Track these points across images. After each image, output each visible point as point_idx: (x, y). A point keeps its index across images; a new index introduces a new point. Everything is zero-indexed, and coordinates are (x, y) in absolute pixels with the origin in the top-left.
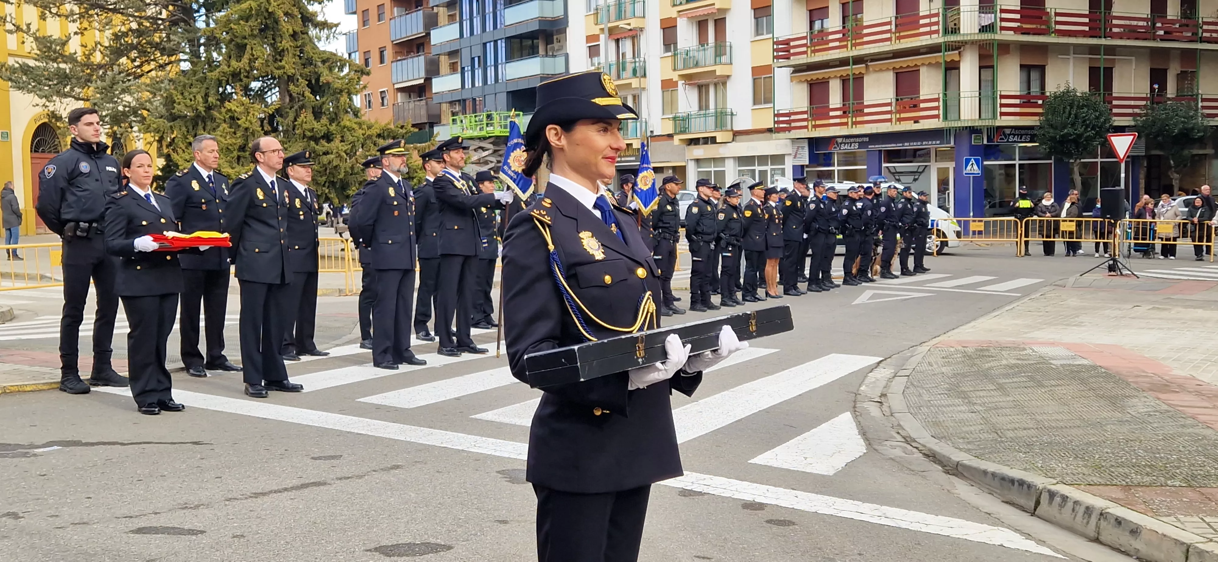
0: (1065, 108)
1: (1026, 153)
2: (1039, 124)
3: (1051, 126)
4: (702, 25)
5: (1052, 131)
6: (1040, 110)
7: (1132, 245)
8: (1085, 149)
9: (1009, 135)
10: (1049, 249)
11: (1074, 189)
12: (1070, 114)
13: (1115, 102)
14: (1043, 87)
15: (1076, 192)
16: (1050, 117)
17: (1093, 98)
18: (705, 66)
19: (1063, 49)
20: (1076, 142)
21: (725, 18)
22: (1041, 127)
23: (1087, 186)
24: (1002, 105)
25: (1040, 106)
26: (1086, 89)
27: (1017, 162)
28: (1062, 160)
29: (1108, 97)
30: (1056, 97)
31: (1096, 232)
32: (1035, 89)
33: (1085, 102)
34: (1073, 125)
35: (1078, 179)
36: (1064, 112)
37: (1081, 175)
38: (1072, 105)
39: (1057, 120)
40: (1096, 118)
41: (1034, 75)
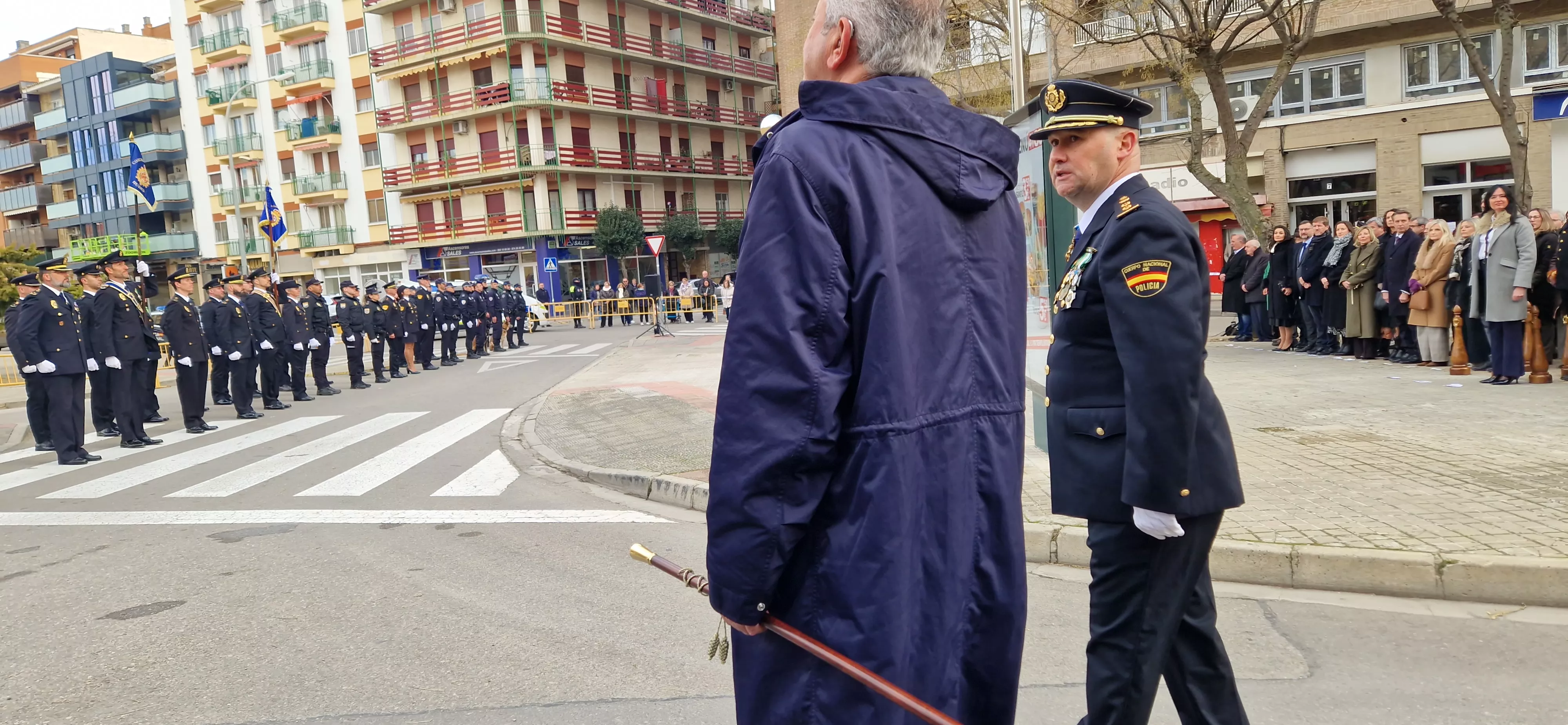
0: (611, 220)
1: (586, 253)
2: (594, 232)
3: (603, 233)
4: (317, 157)
5: (604, 237)
6: (594, 222)
7: (667, 315)
8: (628, 249)
9: (576, 241)
11: (623, 278)
12: (615, 224)
13: (644, 215)
14: (594, 205)
15: (624, 280)
16: (602, 226)
17: (629, 212)
18: (323, 191)
19: (607, 178)
20: (622, 243)
21: (337, 152)
22: (596, 234)
24: (567, 219)
25: (594, 219)
26: (624, 207)
27: (582, 261)
28: (613, 258)
29: (639, 213)
30: (604, 212)
31: (642, 307)
32: (589, 207)
33: (624, 216)
34: (618, 232)
36: (611, 223)
37: (626, 268)
38: (616, 218)
39: (607, 229)
40: (634, 227)
41: (588, 197)
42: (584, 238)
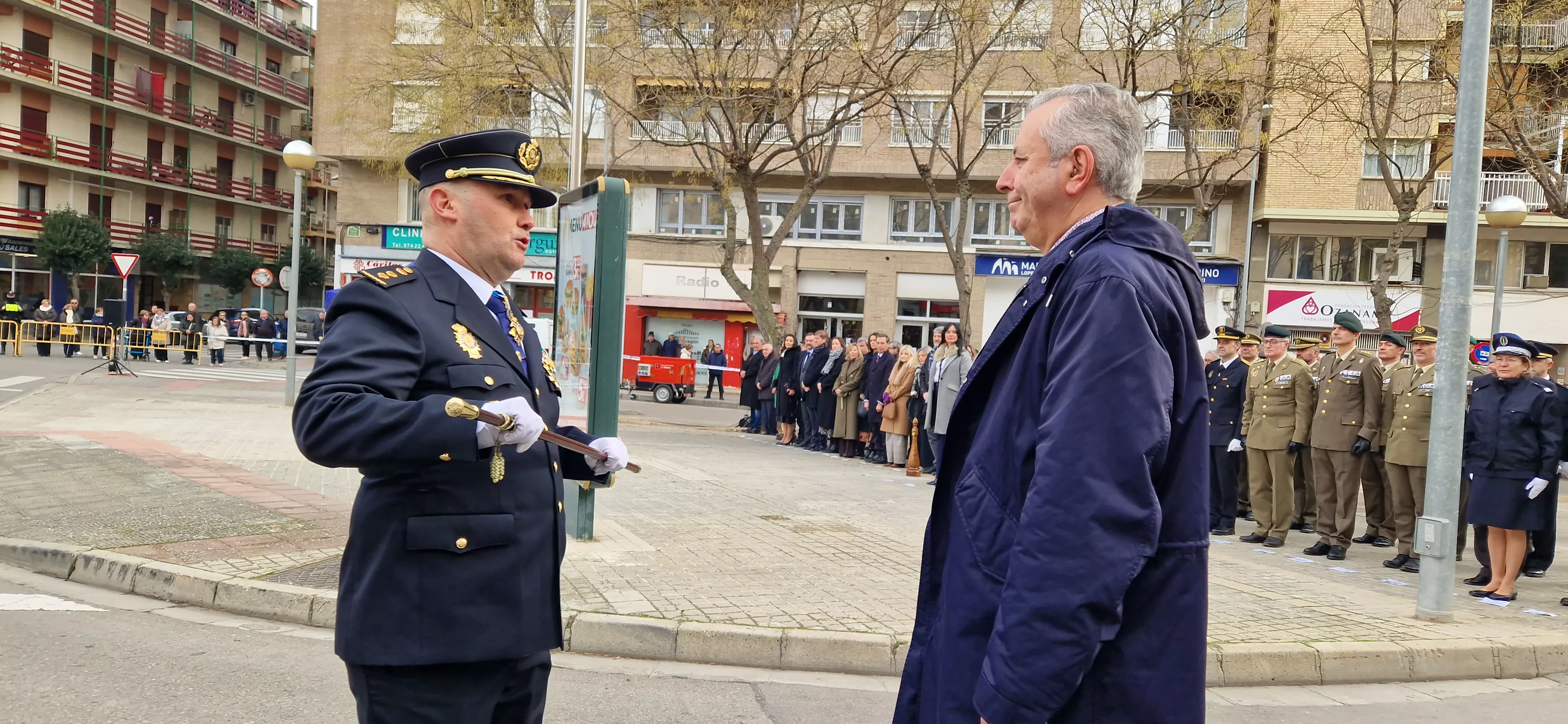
0: (64, 227)
1: (21, 262)
2: (37, 237)
3: (51, 240)
5: (51, 245)
6: (39, 225)
7: (129, 350)
8: (84, 264)
9: (6, 244)
10: (44, 350)
11: (73, 297)
12: (70, 232)
13: (113, 227)
14: (42, 205)
15: (74, 301)
16: (49, 232)
17: (93, 221)
19: (64, 175)
20: (76, 257)
22: (40, 241)
23: (84, 297)
25: (39, 221)
26: (87, 213)
27: (13, 270)
28: (60, 272)
29: (107, 222)
30: (56, 215)
31: (95, 338)
32: (34, 206)
33: (83, 224)
34: (72, 242)
35: (76, 290)
36: (64, 230)
37: (79, 286)
38: (71, 225)
39: (58, 236)
40: (97, 239)
41: (34, 194)
42: (20, 243)
